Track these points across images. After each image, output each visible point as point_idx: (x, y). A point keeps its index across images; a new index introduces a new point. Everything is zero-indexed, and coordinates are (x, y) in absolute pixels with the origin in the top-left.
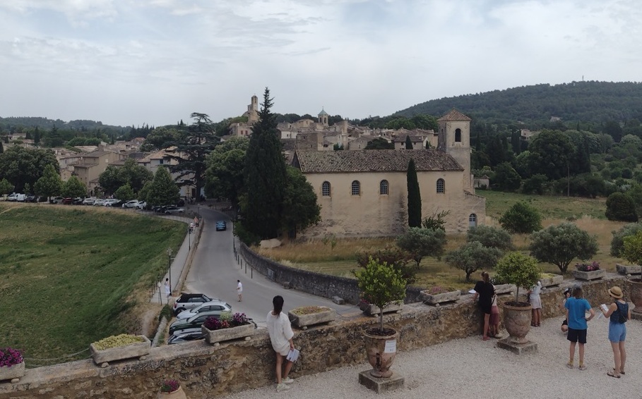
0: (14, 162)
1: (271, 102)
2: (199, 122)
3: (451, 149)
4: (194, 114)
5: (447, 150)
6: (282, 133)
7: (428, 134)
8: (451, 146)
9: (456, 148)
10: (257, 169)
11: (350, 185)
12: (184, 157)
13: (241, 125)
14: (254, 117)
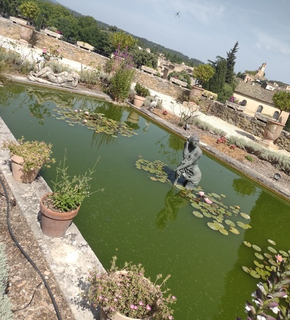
0: (141, 57)
2: (219, 61)
4: (218, 57)
11: (257, 107)
13: (250, 75)
14: (260, 74)
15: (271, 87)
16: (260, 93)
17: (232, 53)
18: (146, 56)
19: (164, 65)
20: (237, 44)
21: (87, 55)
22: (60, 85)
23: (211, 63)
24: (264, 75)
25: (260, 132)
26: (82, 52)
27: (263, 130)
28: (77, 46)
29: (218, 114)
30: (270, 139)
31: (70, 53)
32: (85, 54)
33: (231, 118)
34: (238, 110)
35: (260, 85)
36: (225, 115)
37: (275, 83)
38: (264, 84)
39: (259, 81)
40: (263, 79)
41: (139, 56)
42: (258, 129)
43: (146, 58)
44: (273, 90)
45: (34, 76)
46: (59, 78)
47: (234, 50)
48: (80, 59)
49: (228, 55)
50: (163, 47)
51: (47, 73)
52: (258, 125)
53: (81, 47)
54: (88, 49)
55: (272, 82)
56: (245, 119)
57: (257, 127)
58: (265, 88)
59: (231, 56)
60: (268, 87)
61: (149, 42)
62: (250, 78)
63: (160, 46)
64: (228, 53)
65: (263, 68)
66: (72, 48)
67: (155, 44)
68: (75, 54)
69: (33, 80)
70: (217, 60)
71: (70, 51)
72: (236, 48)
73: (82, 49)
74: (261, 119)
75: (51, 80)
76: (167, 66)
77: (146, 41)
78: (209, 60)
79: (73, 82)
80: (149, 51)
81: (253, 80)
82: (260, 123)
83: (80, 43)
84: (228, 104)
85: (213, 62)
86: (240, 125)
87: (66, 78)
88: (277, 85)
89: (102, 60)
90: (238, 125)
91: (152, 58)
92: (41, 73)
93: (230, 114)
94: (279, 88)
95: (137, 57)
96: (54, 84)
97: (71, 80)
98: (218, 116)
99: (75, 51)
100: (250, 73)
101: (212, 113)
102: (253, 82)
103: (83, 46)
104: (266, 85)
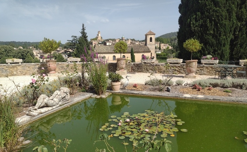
0: (19, 54)
1: (85, 29)
2: (74, 39)
3: (148, 45)
4: (72, 36)
5: (147, 45)
6: (107, 43)
7: (157, 43)
8: (148, 44)
9: (150, 44)
10: (78, 51)
11: (112, 57)
12: (71, 51)
13: (94, 41)
14: (99, 38)
15: (109, 43)
16: (110, 48)
17: (83, 31)
18: (23, 52)
19: (38, 53)
20: (83, 25)
21: (19, 68)
22: (58, 105)
23: (70, 42)
24: (102, 38)
25: (176, 70)
26: (13, 67)
27: (177, 69)
28: (7, 64)
29: (139, 70)
30: (192, 72)
31: (3, 72)
32: (17, 68)
33: (150, 69)
34: (152, 63)
35: (103, 45)
36: (145, 69)
37: (110, 41)
38: (104, 43)
39: (101, 42)
40: (102, 41)
41: (18, 54)
42: (174, 69)
43: (24, 53)
44: (111, 45)
45: (36, 110)
46: (55, 99)
47: (83, 29)
48: (15, 73)
49: (81, 33)
50: (29, 42)
51: (45, 101)
52: (172, 67)
53: (11, 63)
54: (18, 63)
55: (108, 40)
56: (161, 66)
57: (172, 68)
58: (106, 45)
59: (84, 34)
60: (108, 44)
61: (17, 42)
62: (95, 43)
63: (26, 42)
64: (81, 32)
65: (99, 34)
66: (4, 67)
67: (23, 42)
68: (8, 70)
69: (36, 114)
70: (73, 39)
71: (2, 70)
72: (84, 27)
73: (13, 65)
74: (172, 62)
75: (51, 105)
76: (40, 53)
77: (15, 42)
78: (68, 40)
79: (66, 97)
80: (21, 48)
81: (98, 43)
82: (173, 65)
83: (9, 61)
84: (144, 62)
85: (71, 41)
86: (159, 71)
87: (61, 96)
88: (111, 41)
89: (34, 67)
90: (157, 72)
91: (28, 52)
92: (40, 104)
93: (148, 67)
94: (113, 42)
95: (17, 55)
96: (54, 107)
97: (64, 96)
98: (140, 72)
99: (7, 69)
100: (93, 39)
101: (134, 71)
102: (98, 44)
103: (12, 62)
104: (106, 43)
